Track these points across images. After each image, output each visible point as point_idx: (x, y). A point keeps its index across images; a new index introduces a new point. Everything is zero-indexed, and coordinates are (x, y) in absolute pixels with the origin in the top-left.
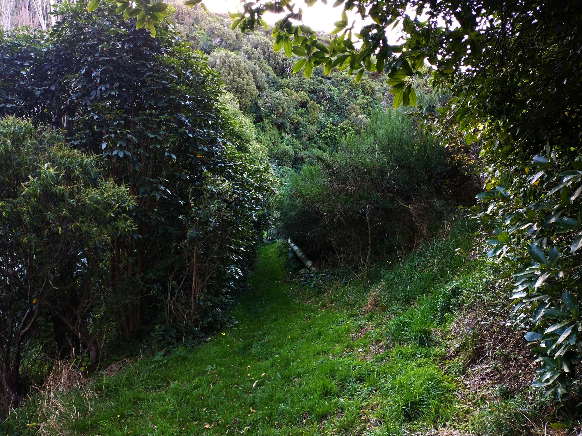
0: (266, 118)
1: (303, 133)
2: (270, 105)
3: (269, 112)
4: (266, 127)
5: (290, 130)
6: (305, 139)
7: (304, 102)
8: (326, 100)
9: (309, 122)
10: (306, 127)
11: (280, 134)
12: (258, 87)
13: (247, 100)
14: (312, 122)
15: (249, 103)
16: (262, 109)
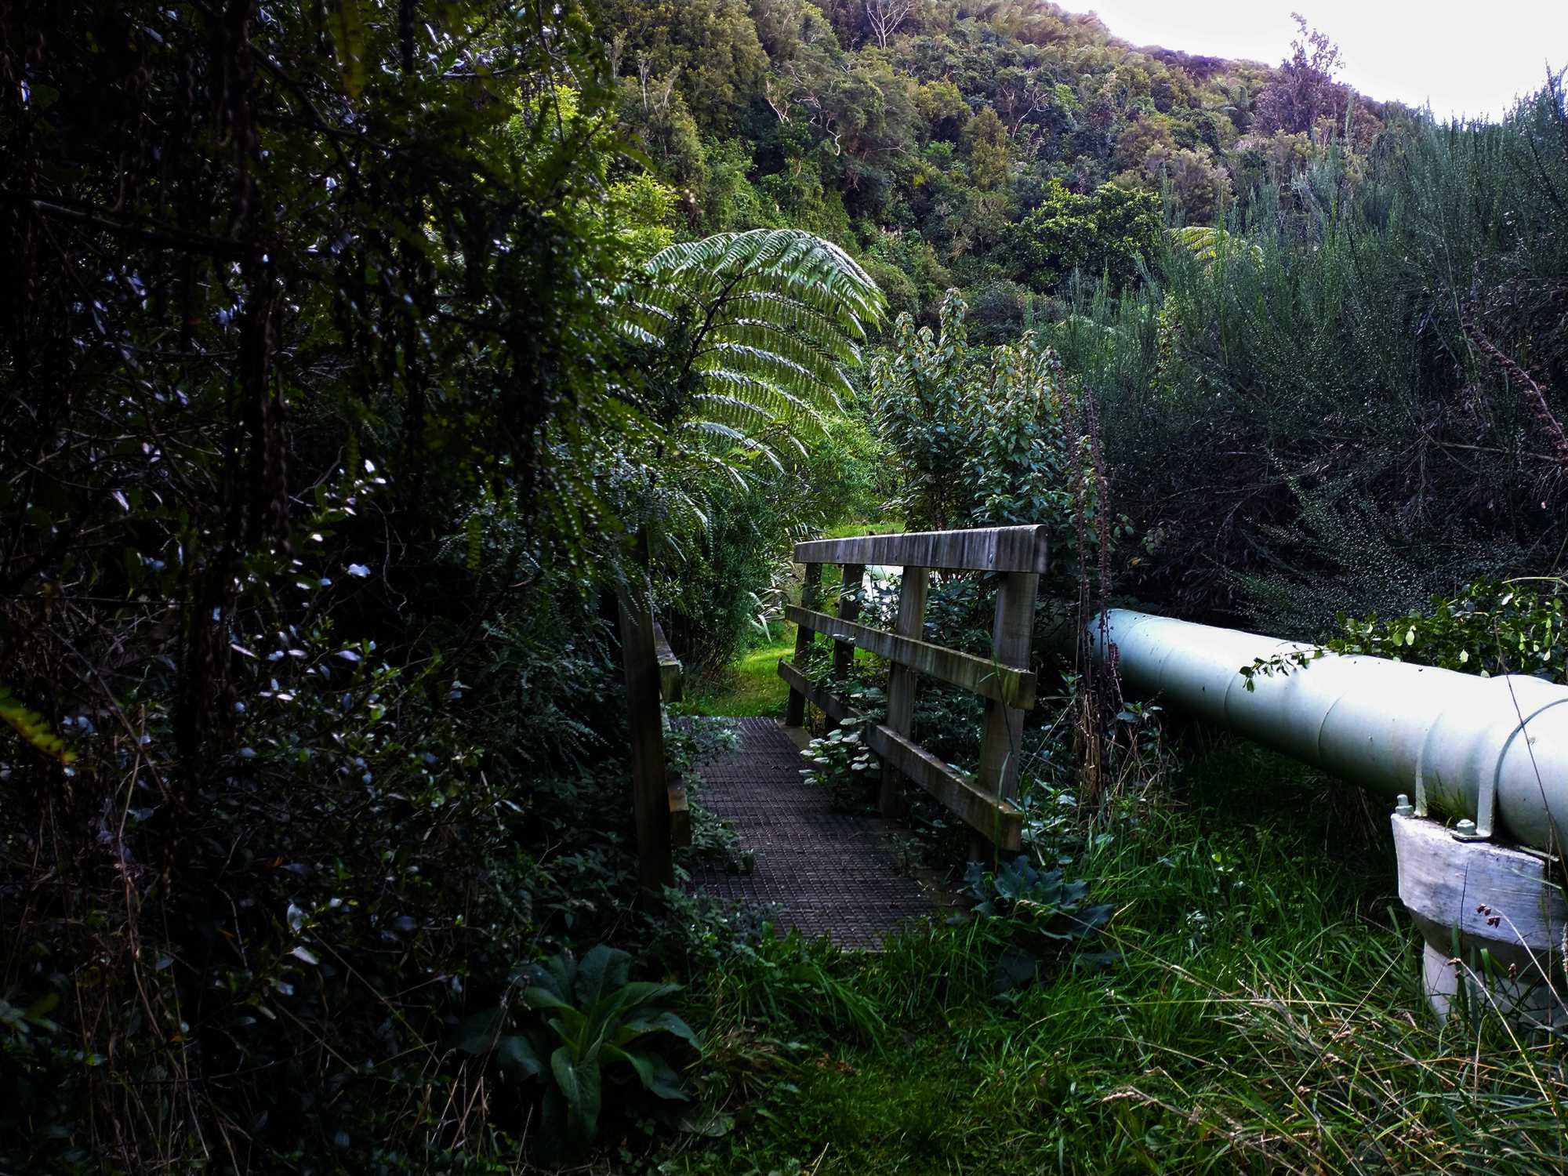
0: (797, 156)
1: (954, 220)
2: (816, 104)
3: (814, 131)
4: (799, 192)
5: (899, 217)
6: (959, 245)
7: (948, 119)
8: (1032, 119)
9: (973, 182)
10: (963, 201)
11: (854, 228)
12: (770, 47)
13: (716, 74)
14: (985, 181)
15: (728, 91)
16: (783, 117)
